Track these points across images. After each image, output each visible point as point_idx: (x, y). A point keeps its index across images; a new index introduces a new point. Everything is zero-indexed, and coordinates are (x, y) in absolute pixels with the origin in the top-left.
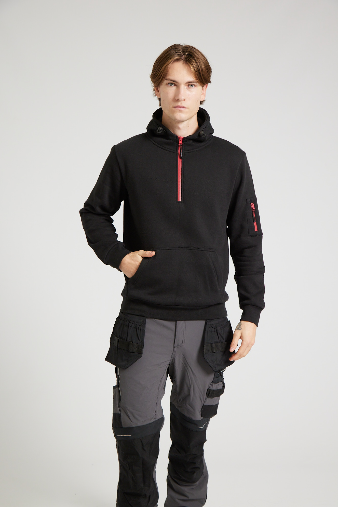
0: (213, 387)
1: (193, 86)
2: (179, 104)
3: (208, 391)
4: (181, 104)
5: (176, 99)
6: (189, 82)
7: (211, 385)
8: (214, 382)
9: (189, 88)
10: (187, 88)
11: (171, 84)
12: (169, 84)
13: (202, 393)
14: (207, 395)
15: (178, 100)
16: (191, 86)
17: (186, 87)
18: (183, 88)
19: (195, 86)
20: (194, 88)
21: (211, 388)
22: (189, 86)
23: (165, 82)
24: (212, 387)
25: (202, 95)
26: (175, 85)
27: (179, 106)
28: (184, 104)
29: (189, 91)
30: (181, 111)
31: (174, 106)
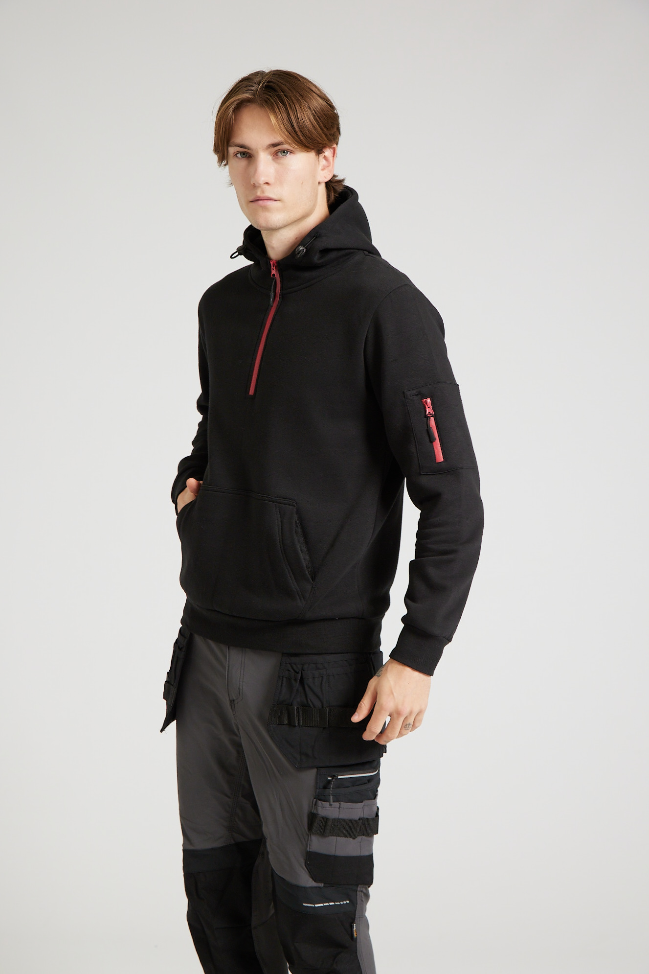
0: (318, 807)
1: (289, 153)
2: (259, 193)
3: (311, 816)
4: (263, 192)
5: (252, 183)
6: (274, 145)
7: (314, 802)
8: (319, 797)
9: (277, 158)
10: (273, 160)
11: (244, 154)
12: (239, 155)
13: (298, 821)
14: (309, 828)
15: (255, 187)
16: (283, 154)
17: (270, 158)
18: (264, 160)
19: (291, 152)
20: (289, 156)
22: (279, 154)
23: (232, 150)
25: (323, 170)
26: (248, 155)
27: (259, 197)
28: (269, 192)
29: (279, 163)
30: (265, 209)
31: (251, 198)
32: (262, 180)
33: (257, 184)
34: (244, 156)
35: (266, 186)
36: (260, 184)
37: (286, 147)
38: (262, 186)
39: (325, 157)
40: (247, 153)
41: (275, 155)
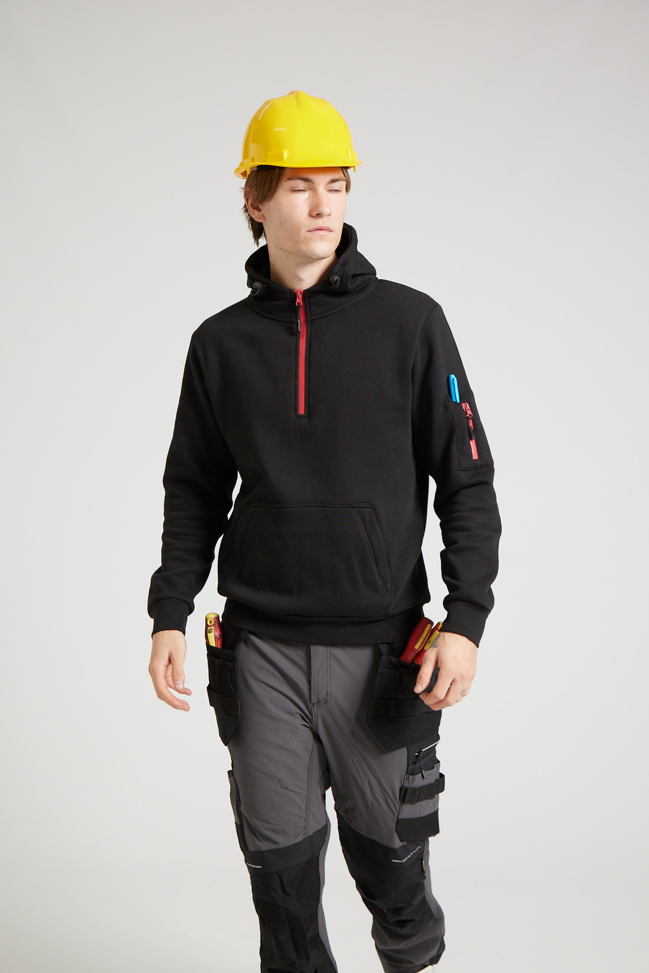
0: (410, 782)
2: (321, 224)
3: (402, 791)
4: (323, 222)
7: (405, 778)
8: (411, 772)
13: (389, 796)
14: (402, 798)
15: (318, 217)
21: (406, 785)
24: (408, 783)
27: (319, 228)
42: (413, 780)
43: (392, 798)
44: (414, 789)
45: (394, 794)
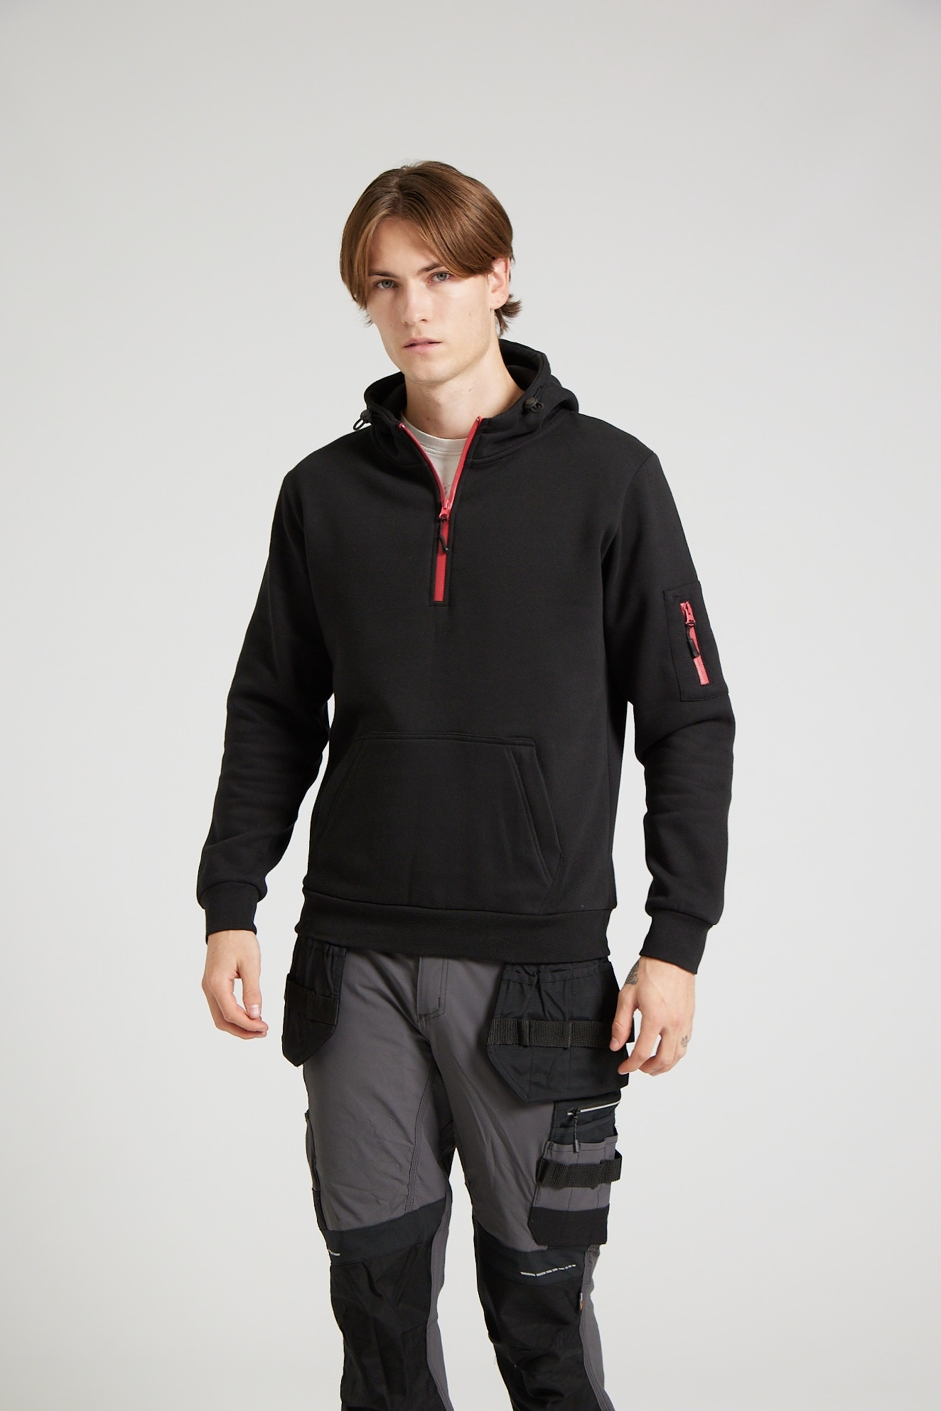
0: (553, 1153)
2: (414, 335)
3: (541, 1164)
4: (419, 333)
5: (403, 322)
6: (427, 269)
7: (547, 1146)
8: (556, 1139)
9: (433, 285)
10: (428, 287)
11: (387, 283)
12: (381, 286)
13: (521, 1170)
14: (541, 1176)
15: (407, 326)
16: (441, 278)
17: (424, 285)
18: (416, 288)
19: (451, 277)
20: (448, 281)
21: (547, 1156)
22: (436, 279)
24: (549, 1154)
25: (494, 291)
26: (394, 284)
27: (415, 340)
28: (428, 333)
29: (436, 292)
30: (425, 357)
31: (405, 341)
32: (417, 317)
33: (410, 323)
34: (388, 286)
35: (423, 323)
36: (414, 323)
37: (443, 269)
38: (416, 324)
39: (496, 275)
40: (391, 281)
41: (430, 281)
42: (559, 1152)
43: (525, 1173)
44: (560, 1166)
45: (528, 1165)
